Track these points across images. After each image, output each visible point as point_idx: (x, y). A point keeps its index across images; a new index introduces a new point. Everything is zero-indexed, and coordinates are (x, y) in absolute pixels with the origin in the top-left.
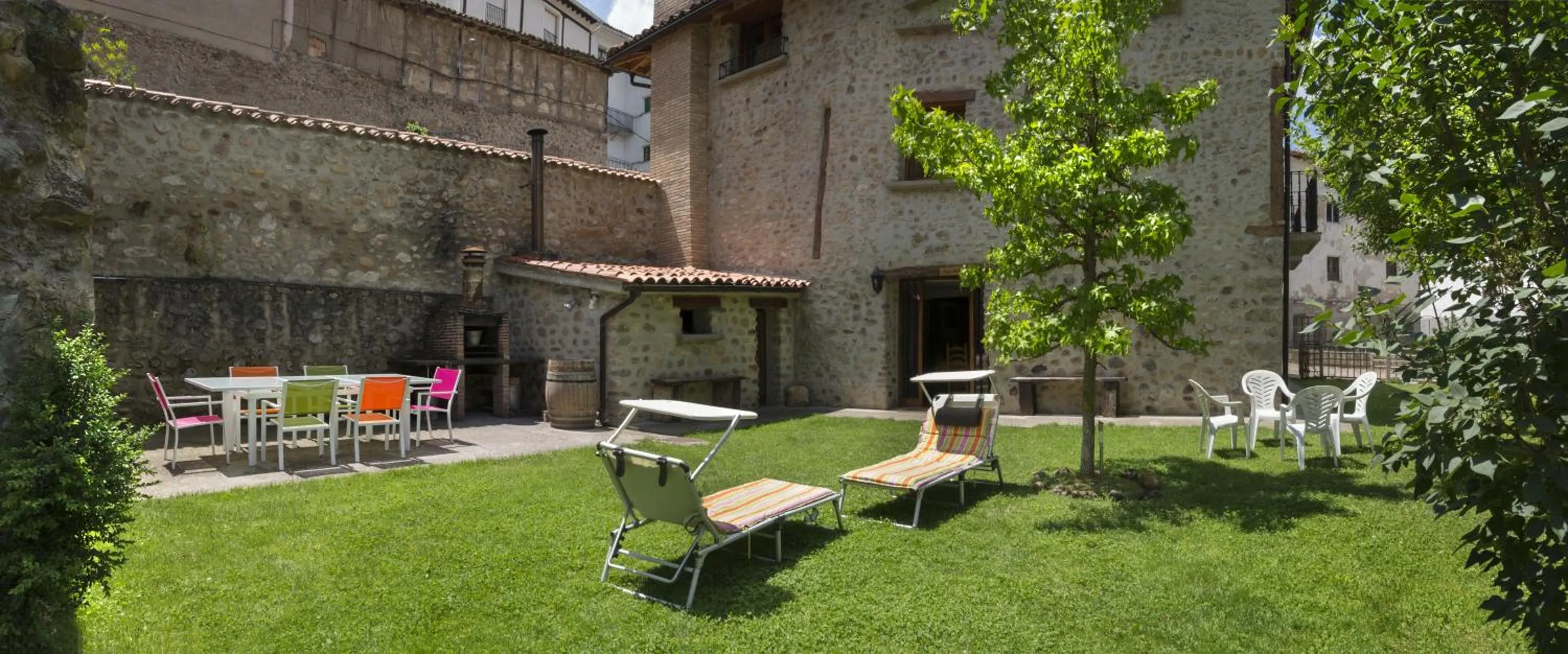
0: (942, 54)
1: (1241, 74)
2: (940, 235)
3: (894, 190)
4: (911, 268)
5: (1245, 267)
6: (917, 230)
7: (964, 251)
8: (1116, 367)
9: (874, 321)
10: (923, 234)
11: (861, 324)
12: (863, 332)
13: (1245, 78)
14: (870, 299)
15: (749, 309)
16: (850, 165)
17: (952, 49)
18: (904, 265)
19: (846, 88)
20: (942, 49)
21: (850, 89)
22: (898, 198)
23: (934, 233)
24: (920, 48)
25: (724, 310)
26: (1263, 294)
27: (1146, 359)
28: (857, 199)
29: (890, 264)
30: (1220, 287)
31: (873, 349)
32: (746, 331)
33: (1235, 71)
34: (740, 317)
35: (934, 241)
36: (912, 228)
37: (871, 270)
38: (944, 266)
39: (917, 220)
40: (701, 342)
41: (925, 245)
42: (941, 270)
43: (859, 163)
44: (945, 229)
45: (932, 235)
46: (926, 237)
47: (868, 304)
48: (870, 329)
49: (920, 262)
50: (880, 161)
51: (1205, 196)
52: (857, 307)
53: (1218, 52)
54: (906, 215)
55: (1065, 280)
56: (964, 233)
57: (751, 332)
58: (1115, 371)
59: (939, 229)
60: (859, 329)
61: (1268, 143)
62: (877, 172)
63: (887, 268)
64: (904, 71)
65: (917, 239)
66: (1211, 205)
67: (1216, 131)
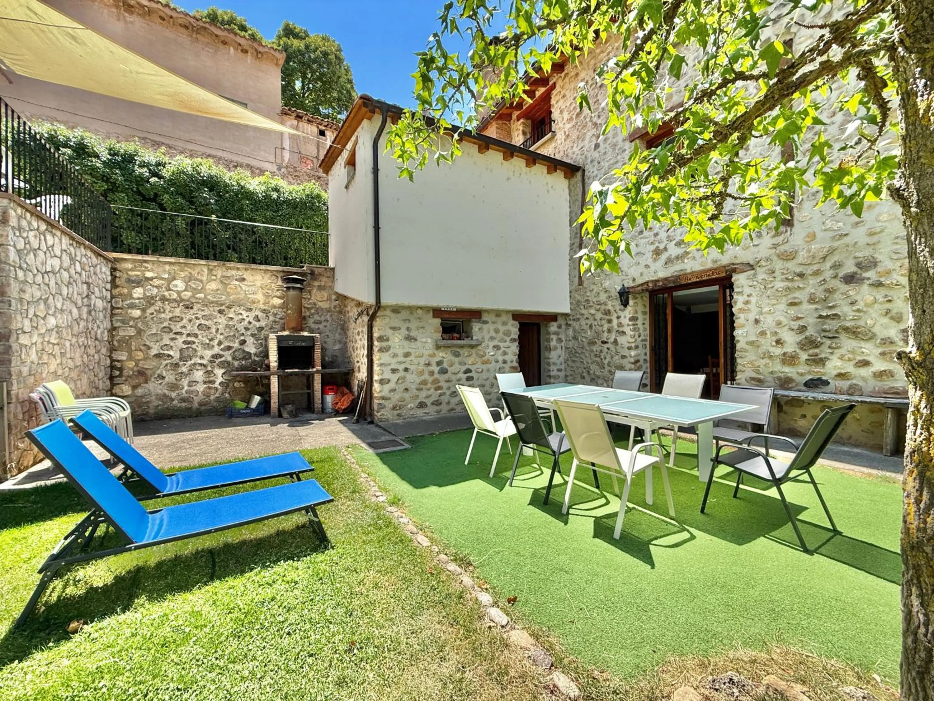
2: (679, 244)
4: (652, 281)
6: (657, 245)
9: (623, 332)
10: (662, 247)
11: (613, 337)
12: (616, 342)
14: (620, 313)
15: (512, 322)
18: (646, 279)
23: (673, 243)
25: (486, 322)
29: (634, 280)
31: (624, 357)
32: (508, 339)
34: (502, 329)
35: (674, 251)
36: (652, 244)
37: (619, 288)
38: (685, 274)
39: (656, 235)
40: (462, 347)
41: (664, 257)
45: (671, 246)
46: (666, 249)
47: (618, 317)
48: (620, 340)
52: (610, 321)
55: (858, 265)
57: (513, 340)
59: (678, 238)
60: (612, 340)
63: (631, 284)
65: (657, 252)
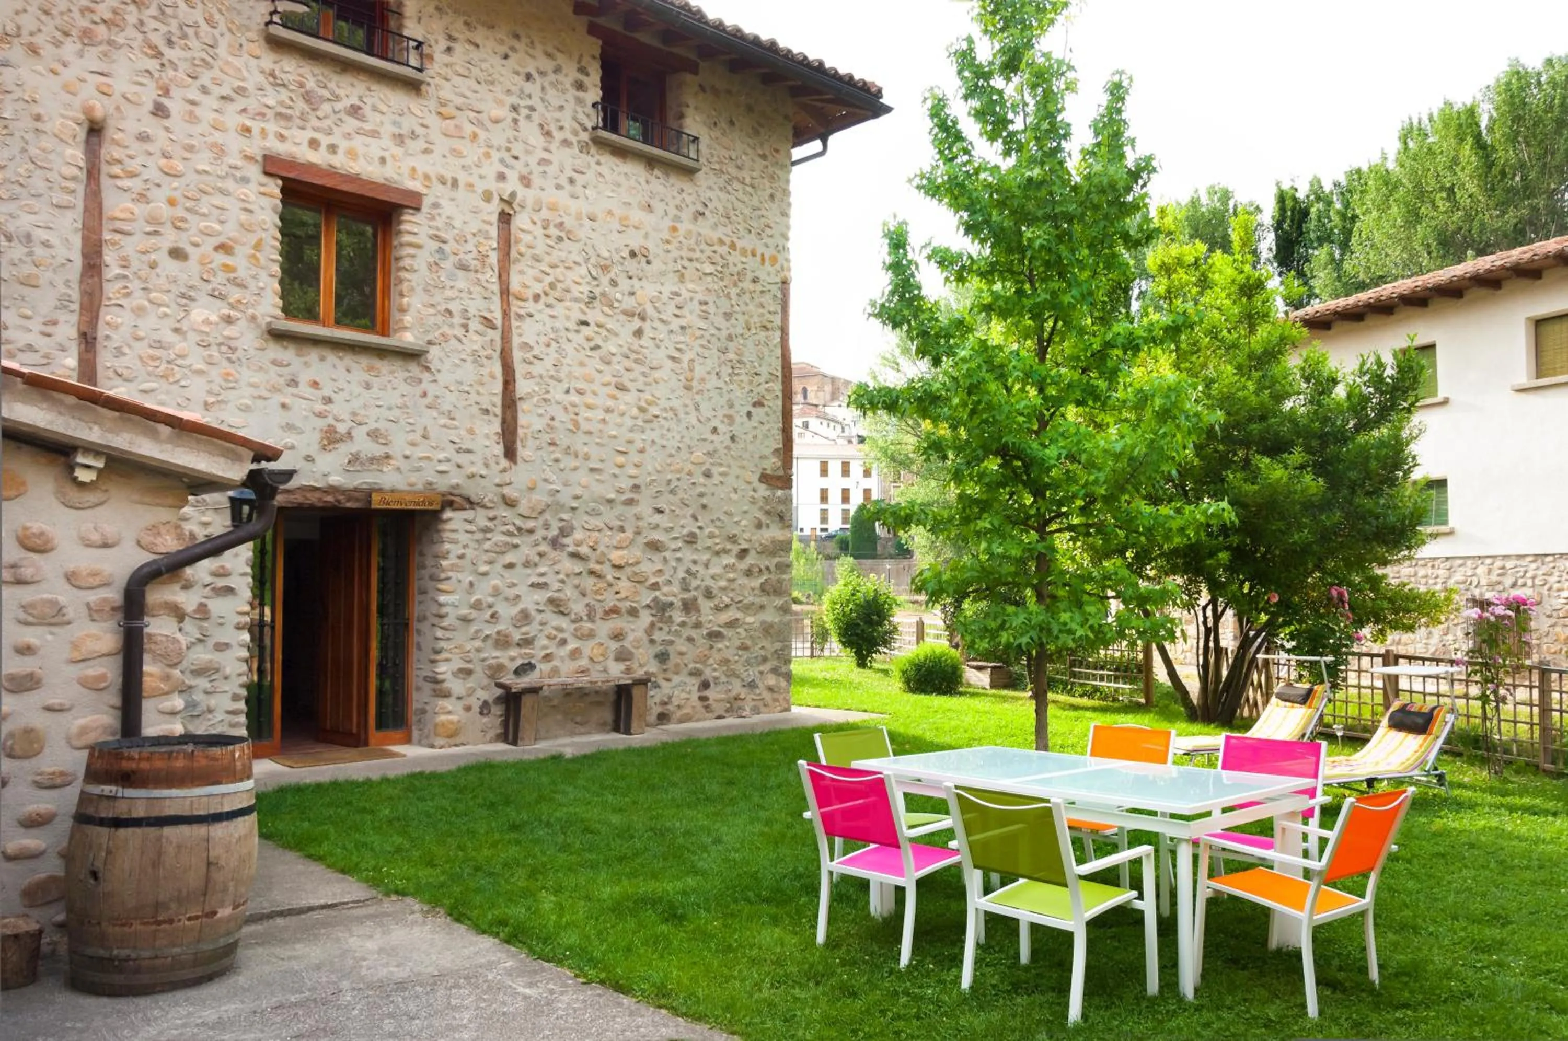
0: (354, 111)
1: (755, 281)
2: (374, 435)
3: (278, 336)
4: (315, 489)
5: (759, 526)
6: (330, 420)
7: (418, 470)
8: (624, 660)
9: (229, 591)
10: (341, 428)
13: (759, 288)
16: (170, 266)
17: (375, 109)
19: (150, 106)
20: (354, 101)
21: (160, 111)
22: (288, 354)
23: (364, 429)
24: (311, 84)
26: (777, 560)
27: (658, 648)
28: (193, 337)
30: (736, 549)
31: (222, 647)
33: (750, 276)
35: (363, 445)
36: (320, 415)
38: (380, 490)
39: (328, 401)
41: (344, 450)
42: (375, 497)
43: (193, 265)
44: (382, 425)
45: (360, 433)
46: (348, 436)
48: (218, 606)
49: (336, 479)
50: (242, 273)
51: (722, 428)
53: (733, 246)
54: (304, 389)
56: (417, 437)
58: (622, 666)
59: (373, 425)
61: (779, 374)
62: (235, 294)
64: (279, 115)
65: (332, 437)
66: (728, 442)
67: (731, 345)
